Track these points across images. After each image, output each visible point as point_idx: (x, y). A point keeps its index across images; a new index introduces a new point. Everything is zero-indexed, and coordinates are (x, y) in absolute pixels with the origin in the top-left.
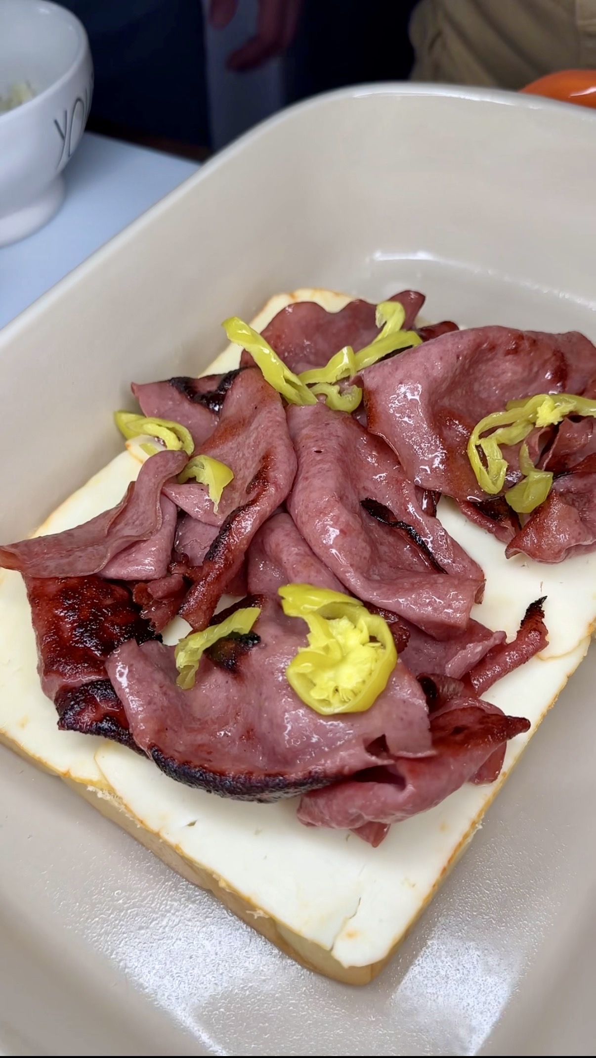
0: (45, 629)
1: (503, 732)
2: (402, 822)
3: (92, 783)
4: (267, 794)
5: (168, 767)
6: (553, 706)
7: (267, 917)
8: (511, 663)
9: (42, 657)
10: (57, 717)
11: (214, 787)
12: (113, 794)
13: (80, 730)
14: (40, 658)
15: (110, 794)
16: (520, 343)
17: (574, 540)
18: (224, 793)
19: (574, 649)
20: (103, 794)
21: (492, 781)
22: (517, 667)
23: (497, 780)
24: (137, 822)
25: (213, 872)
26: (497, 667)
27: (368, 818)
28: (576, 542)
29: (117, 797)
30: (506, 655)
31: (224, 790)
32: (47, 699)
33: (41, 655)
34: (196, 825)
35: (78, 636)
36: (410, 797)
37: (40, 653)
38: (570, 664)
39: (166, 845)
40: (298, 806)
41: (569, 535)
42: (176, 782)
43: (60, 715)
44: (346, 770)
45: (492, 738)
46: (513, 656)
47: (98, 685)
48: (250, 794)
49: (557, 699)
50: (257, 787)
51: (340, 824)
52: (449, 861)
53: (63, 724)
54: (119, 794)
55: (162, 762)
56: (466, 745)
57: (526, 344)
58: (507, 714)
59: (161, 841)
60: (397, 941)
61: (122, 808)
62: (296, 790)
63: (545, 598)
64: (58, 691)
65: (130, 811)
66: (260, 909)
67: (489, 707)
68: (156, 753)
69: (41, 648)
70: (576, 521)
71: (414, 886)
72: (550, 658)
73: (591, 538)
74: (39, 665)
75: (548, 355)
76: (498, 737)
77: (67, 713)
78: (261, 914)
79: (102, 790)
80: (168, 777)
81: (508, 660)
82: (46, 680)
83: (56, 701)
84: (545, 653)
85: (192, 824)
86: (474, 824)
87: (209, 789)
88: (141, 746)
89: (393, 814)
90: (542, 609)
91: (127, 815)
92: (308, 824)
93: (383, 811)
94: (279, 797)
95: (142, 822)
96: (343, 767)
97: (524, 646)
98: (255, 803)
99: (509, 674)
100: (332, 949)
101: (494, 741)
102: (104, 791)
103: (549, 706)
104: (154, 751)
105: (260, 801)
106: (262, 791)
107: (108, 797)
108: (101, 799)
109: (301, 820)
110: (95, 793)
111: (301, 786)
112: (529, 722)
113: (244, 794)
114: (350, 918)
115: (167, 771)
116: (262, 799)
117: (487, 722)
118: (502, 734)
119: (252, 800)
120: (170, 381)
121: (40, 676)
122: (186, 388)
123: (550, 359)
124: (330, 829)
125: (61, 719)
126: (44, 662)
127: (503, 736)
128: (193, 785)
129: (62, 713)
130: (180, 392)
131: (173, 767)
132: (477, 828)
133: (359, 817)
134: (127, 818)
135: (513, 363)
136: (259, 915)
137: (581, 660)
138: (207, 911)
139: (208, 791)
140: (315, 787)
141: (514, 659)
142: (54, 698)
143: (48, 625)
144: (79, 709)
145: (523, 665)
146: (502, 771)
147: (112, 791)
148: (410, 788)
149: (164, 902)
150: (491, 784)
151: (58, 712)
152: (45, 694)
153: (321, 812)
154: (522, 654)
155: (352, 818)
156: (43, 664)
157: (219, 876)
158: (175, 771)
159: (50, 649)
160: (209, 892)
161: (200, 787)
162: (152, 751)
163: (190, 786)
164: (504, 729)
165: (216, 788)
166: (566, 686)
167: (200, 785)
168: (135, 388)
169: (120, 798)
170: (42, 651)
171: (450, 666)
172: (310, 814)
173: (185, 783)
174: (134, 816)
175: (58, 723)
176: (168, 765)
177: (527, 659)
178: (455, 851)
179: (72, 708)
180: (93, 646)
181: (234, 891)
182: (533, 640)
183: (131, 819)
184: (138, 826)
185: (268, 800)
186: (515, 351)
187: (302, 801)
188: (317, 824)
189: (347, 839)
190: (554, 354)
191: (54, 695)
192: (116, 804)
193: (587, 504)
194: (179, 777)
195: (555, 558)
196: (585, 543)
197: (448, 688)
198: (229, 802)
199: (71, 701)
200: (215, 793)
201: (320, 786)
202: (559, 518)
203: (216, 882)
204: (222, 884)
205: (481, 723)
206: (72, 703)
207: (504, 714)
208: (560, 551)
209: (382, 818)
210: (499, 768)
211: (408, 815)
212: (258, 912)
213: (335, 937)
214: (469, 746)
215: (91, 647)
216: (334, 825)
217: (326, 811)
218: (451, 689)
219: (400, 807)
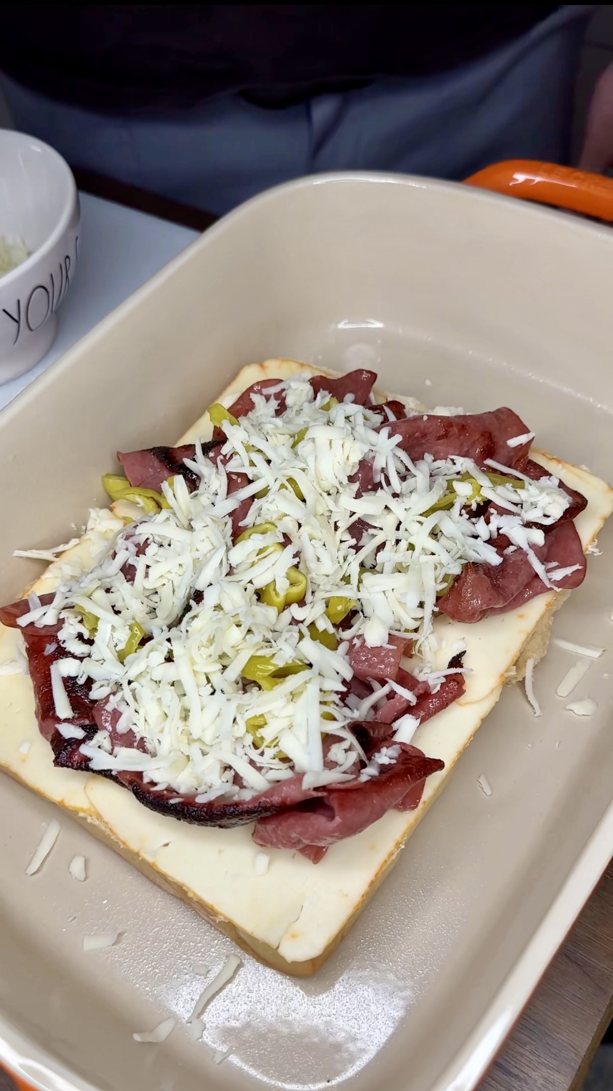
0: (42, 681)
1: (420, 772)
2: (333, 845)
3: (83, 810)
4: (225, 821)
5: (145, 799)
6: (468, 745)
7: (227, 921)
8: (433, 708)
9: (40, 705)
10: (53, 757)
11: (182, 816)
12: (100, 819)
13: (72, 767)
14: (38, 706)
15: (98, 819)
16: (449, 430)
17: (485, 605)
18: (191, 820)
19: (487, 697)
20: (92, 819)
21: (414, 808)
22: (439, 712)
23: (418, 808)
24: (120, 843)
25: (184, 885)
26: (422, 712)
27: (306, 842)
28: (487, 606)
29: (104, 822)
30: (430, 702)
31: (191, 818)
32: (45, 740)
33: (39, 702)
34: (169, 845)
35: (70, 687)
36: (337, 826)
37: (38, 701)
38: (483, 709)
39: (144, 861)
40: (253, 831)
41: (481, 600)
42: (152, 812)
43: (55, 754)
44: (288, 801)
45: (410, 777)
46: (435, 703)
47: (87, 729)
48: (211, 821)
49: (472, 738)
50: (218, 815)
51: (285, 845)
52: (376, 876)
53: (58, 762)
54: (106, 819)
55: (140, 795)
56: (388, 783)
57: (455, 430)
58: (427, 756)
59: (140, 858)
60: (331, 941)
61: (108, 832)
62: (248, 817)
63: (464, 652)
64: (54, 734)
65: (114, 834)
66: (221, 914)
67: (412, 750)
68: (135, 788)
69: (39, 696)
70: (487, 589)
71: (347, 895)
72: (467, 703)
73: (502, 603)
74: (37, 711)
75: (477, 436)
76: (416, 776)
77: (61, 753)
78: (222, 919)
79: (91, 816)
80: (145, 807)
81: (430, 706)
82: (43, 724)
83: (52, 742)
84: (463, 699)
85: (167, 845)
86: (398, 844)
87: (178, 817)
88: (122, 781)
89: (325, 839)
90: (462, 662)
91: (112, 837)
92: (261, 845)
93: (317, 837)
94: (236, 823)
95: (124, 843)
96: (286, 798)
97: (445, 694)
98: (217, 828)
99: (432, 717)
100: (278, 947)
101: (412, 779)
102: (93, 817)
103: (465, 745)
104: (134, 786)
105: (221, 826)
106: (222, 818)
107: (97, 823)
108: (91, 824)
109: (256, 843)
110: (85, 819)
111: (252, 814)
112: (443, 762)
113: (207, 820)
114: (294, 922)
115: (145, 802)
116: (222, 825)
117: (408, 763)
118: (419, 774)
119: (214, 826)
120: (151, 450)
121: (38, 719)
122: (166, 458)
123: (478, 439)
124: (278, 849)
125: (56, 758)
126: (42, 708)
127: (419, 775)
128: (166, 814)
129: (57, 753)
130: (161, 461)
131: (149, 800)
132: (400, 847)
133: (299, 841)
134: (112, 840)
135: (445, 445)
136: (220, 920)
137: (494, 705)
138: (180, 917)
139: (177, 819)
140: (264, 815)
141: (435, 705)
142: (50, 740)
143: (45, 677)
144: (70, 750)
145: (444, 710)
146: (422, 800)
147: (99, 817)
148: (338, 819)
149: (144, 909)
150: (412, 811)
151: (54, 751)
152: (43, 736)
153: (271, 837)
154: (442, 701)
155: (293, 841)
156: (40, 711)
157: (188, 888)
158: (151, 802)
159: (47, 698)
160: (181, 899)
161: (171, 815)
162: (132, 786)
163: (163, 815)
164: (422, 769)
165: (184, 816)
166: (480, 727)
167: (171, 814)
168: (120, 457)
169: (107, 823)
170: (40, 699)
171: (380, 713)
172: (262, 838)
173: (159, 813)
174: (118, 838)
175: (54, 762)
176: (145, 797)
177: (447, 705)
178: (381, 868)
179: (65, 749)
180: (83, 695)
181: (200, 900)
182: (452, 689)
183: (115, 840)
184: (122, 847)
185: (227, 826)
186: (446, 436)
187: (256, 826)
188: (267, 845)
189: (293, 857)
190: (482, 435)
191: (50, 737)
192: (103, 828)
193: (501, 572)
194: (154, 808)
195: (470, 619)
196: (496, 606)
197: (379, 732)
198: (195, 828)
199: (64, 743)
200: (184, 821)
201: (269, 814)
202: (472, 586)
203: (185, 893)
204: (190, 895)
205: (403, 764)
206: (65, 744)
207: (424, 755)
208: (474, 614)
209: (317, 843)
210: (419, 798)
211: (337, 840)
212: (219, 917)
213: (281, 938)
214: (391, 784)
215: (81, 696)
216: (280, 846)
217: (273, 835)
218: (382, 732)
219: (330, 834)
